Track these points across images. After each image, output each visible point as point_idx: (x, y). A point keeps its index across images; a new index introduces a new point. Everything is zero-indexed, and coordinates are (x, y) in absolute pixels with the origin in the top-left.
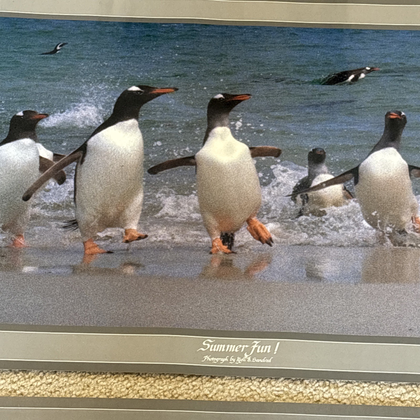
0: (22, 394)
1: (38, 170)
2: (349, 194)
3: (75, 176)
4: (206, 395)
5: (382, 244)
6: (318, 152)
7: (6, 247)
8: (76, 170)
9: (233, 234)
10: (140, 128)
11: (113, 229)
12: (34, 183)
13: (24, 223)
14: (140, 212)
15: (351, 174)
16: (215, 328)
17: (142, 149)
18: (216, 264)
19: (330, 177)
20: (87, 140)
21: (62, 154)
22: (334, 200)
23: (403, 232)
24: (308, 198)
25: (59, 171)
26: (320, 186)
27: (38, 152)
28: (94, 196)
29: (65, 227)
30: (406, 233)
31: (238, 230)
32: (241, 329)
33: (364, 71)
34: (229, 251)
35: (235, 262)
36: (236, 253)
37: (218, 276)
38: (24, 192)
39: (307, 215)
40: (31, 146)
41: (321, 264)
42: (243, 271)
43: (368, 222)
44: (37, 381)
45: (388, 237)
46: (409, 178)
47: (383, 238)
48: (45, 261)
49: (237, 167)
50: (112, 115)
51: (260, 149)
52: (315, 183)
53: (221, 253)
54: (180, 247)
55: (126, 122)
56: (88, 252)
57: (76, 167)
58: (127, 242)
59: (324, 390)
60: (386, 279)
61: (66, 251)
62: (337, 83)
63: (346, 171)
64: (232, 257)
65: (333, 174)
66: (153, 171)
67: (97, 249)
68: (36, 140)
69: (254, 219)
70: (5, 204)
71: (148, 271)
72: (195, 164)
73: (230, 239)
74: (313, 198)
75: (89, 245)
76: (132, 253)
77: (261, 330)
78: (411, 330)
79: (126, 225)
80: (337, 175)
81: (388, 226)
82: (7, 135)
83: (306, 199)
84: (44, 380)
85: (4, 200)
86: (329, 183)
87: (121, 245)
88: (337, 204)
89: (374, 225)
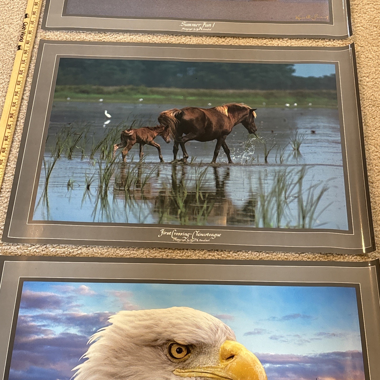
4: (183, 42)
16: (187, 18)
32: (198, 18)
59: (234, 40)
77: (207, 18)
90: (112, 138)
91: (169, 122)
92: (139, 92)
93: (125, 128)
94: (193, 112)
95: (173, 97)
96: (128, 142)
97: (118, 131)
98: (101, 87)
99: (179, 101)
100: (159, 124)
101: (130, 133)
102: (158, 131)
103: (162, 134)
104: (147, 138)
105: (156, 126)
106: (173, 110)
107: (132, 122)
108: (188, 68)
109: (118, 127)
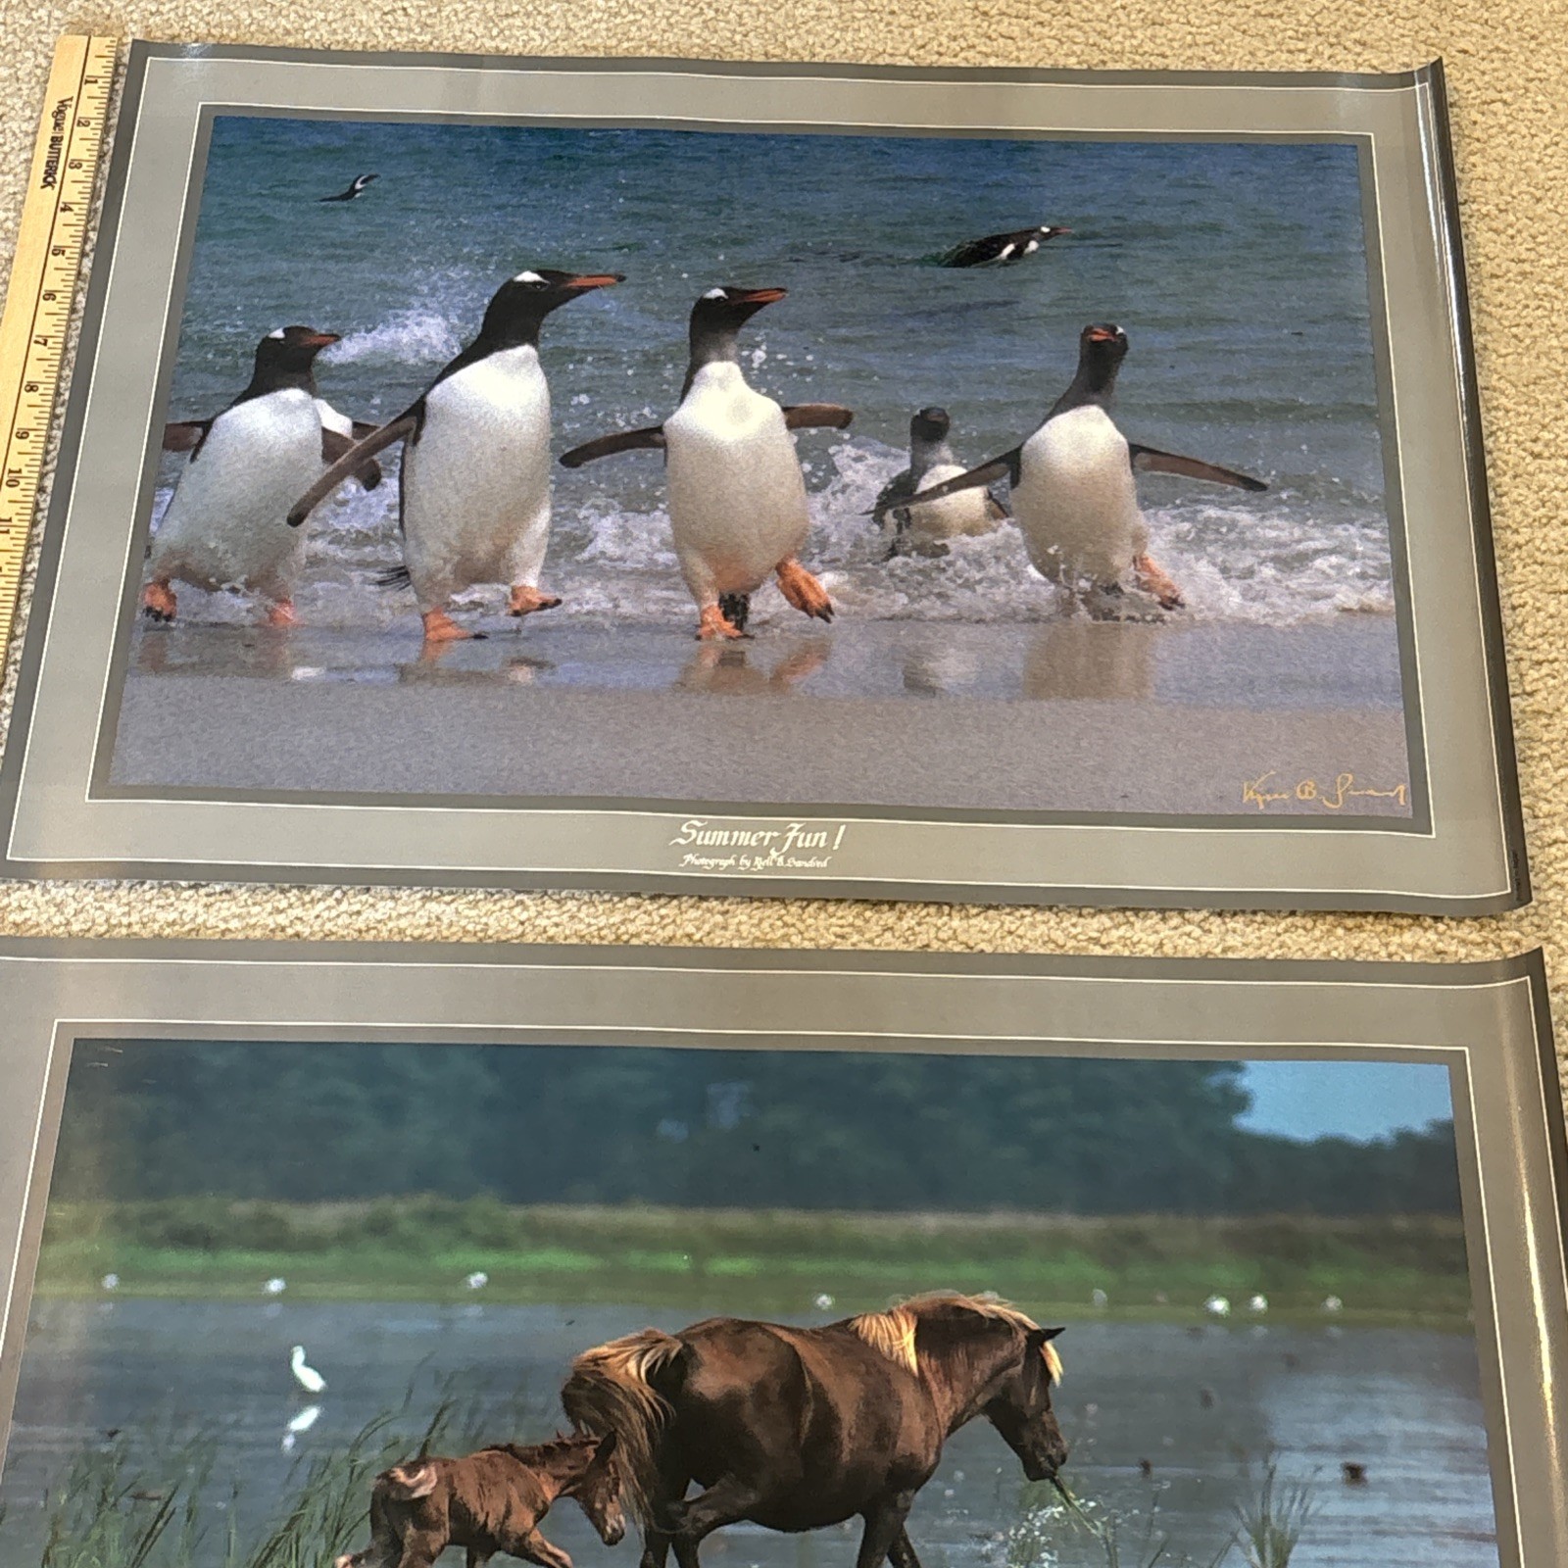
0: (297, 935)
1: (320, 458)
2: (998, 509)
3: (402, 471)
4: (689, 936)
5: (1069, 616)
6: (933, 417)
7: (254, 626)
8: (403, 459)
9: (746, 598)
10: (542, 364)
11: (487, 586)
12: (313, 489)
13: (292, 574)
14: (544, 551)
15: (1003, 465)
16: (706, 797)
17: (547, 411)
18: (710, 661)
19: (957, 471)
20: (427, 392)
21: (372, 423)
22: (965, 522)
23: (1114, 589)
24: (909, 517)
25: (366, 461)
26: (936, 492)
27: (318, 419)
28: (444, 516)
29: (381, 583)
30: (1120, 590)
31: (757, 587)
32: (761, 799)
33: (1036, 234)
34: (737, 633)
35: (749, 656)
36: (752, 638)
37: (714, 686)
38: (291, 505)
39: (907, 554)
40: (303, 405)
41: (936, 659)
42: (768, 675)
43: (1039, 569)
44: (329, 908)
45: (1082, 600)
46: (1129, 471)
47: (1071, 603)
48: (340, 654)
49: (756, 451)
50: (480, 337)
51: (805, 411)
52: (926, 483)
53: (720, 637)
54: (631, 626)
55: (510, 352)
56: (431, 635)
57: (404, 450)
58: (516, 614)
59: (940, 923)
60: (1075, 690)
61: (384, 635)
62: (976, 262)
63: (993, 458)
64: (744, 645)
65: (965, 466)
66: (572, 459)
67: (451, 631)
68: (314, 392)
69: (793, 563)
70: (249, 534)
71: (561, 677)
72: (664, 445)
73: (739, 608)
74: (920, 518)
75: (433, 621)
76: (526, 639)
77: (805, 799)
78: (1125, 796)
79: (514, 577)
80: (972, 468)
81: (1081, 576)
82: (249, 381)
83: (905, 520)
84: (344, 906)
85: (247, 525)
86: (955, 485)
87: (504, 620)
88: (971, 530)
89: (1051, 574)
90: (325, 1519)
91: (617, 1413)
92: (466, 1234)
93: (393, 1455)
94: (739, 1350)
95: (636, 1258)
96: (407, 1541)
97: (356, 1475)
98: (279, 1209)
99: (666, 1281)
100: (565, 1428)
101: (420, 1484)
102: (566, 1471)
103: (580, 1489)
104: (508, 1513)
105: (550, 1439)
106: (641, 1339)
107: (431, 1420)
108: (713, 1090)
109: (357, 1445)
